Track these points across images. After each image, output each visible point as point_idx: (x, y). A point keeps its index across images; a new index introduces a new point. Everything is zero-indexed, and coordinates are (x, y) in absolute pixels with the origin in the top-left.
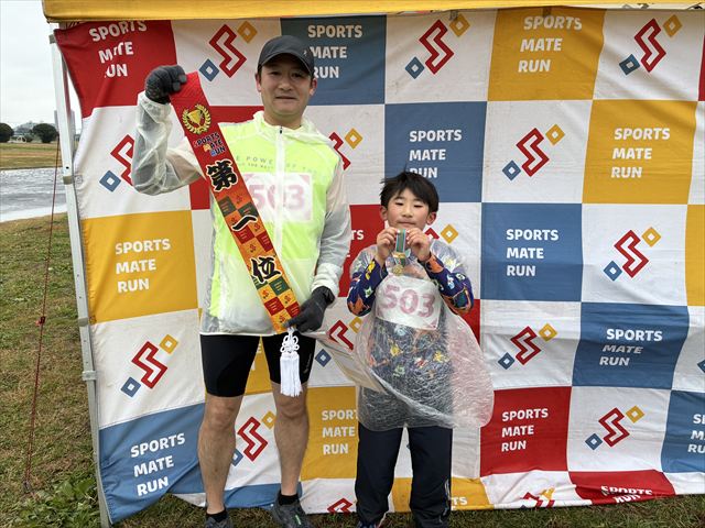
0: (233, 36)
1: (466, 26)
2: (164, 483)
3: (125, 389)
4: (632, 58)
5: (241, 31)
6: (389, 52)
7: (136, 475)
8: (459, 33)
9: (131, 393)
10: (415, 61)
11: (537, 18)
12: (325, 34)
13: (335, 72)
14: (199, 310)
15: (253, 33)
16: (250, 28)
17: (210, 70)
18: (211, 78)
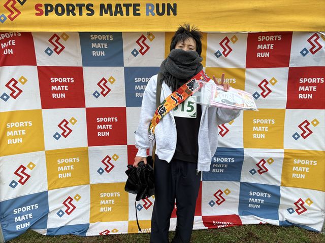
0: (58, 38)
1: (154, 37)
2: (28, 225)
3: (11, 185)
4: (219, 52)
5: (62, 36)
6: (124, 46)
7: (16, 221)
8: (151, 40)
9: (14, 187)
10: (135, 50)
12: (98, 39)
13: (103, 53)
14: (46, 151)
15: (68, 37)
16: (66, 35)
17: (49, 52)
18: (50, 55)
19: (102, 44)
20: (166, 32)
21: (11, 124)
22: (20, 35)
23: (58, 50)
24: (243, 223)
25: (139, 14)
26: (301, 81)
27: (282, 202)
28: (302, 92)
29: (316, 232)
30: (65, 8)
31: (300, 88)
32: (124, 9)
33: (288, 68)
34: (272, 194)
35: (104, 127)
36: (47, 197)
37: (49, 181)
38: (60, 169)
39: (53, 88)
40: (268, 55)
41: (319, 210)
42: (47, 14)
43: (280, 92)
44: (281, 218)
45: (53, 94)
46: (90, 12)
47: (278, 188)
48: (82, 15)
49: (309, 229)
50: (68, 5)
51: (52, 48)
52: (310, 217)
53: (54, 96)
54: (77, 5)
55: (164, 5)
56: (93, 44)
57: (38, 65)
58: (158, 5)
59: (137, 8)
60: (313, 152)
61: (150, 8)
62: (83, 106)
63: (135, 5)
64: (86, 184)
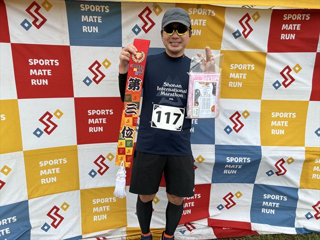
0: (39, 8)
1: (161, 10)
4: (238, 31)
5: (43, 5)
8: (157, 14)
10: (137, 26)
12: (89, 9)
13: (96, 30)
14: (24, 152)
15: (51, 6)
16: (49, 4)
17: (26, 25)
18: (27, 29)
19: (95, 17)
23: (38, 23)
33: (316, 53)
35: (97, 121)
36: (27, 208)
37: (29, 187)
38: (42, 173)
39: (32, 72)
40: (293, 36)
43: (304, 82)
44: (297, 225)
45: (32, 80)
51: (31, 20)
53: (33, 82)
57: (13, 41)
64: (76, 190)
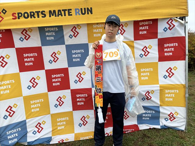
0: (27, 31)
1: (81, 27)
2: (16, 140)
3: (4, 118)
4: (118, 32)
5: (29, 30)
6: (64, 33)
7: (8, 139)
8: (79, 29)
9: (6, 119)
10: (71, 35)
11: (96, 25)
12: (49, 30)
13: (53, 38)
14: (23, 97)
15: (32, 30)
16: (31, 29)
17: (22, 39)
18: (22, 41)
19: (52, 33)
20: (87, 24)
21: (2, 82)
22: (4, 31)
23: (27, 38)
24: (140, 129)
25: (71, 15)
26: (165, 46)
27: (161, 115)
28: (166, 52)
29: (182, 131)
30: (29, 14)
31: (165, 50)
32: (63, 12)
33: (157, 39)
34: (155, 111)
35: (56, 80)
36: (26, 124)
37: (26, 114)
38: (32, 106)
39: (25, 60)
40: (145, 32)
41: (183, 118)
42: (19, 18)
43: (154, 53)
44: (161, 124)
45: (26, 63)
46: (43, 16)
47: (158, 107)
48: (39, 17)
49: (178, 129)
50: (31, 12)
51: (23, 37)
52: (178, 122)
53: (26, 64)
54: (36, 12)
55: (85, 9)
56: (46, 33)
57: (16, 47)
58: (81, 9)
59: (70, 11)
60: (176, 85)
61: (77, 11)
62: (44, 69)
63: (69, 10)
64: (48, 114)
